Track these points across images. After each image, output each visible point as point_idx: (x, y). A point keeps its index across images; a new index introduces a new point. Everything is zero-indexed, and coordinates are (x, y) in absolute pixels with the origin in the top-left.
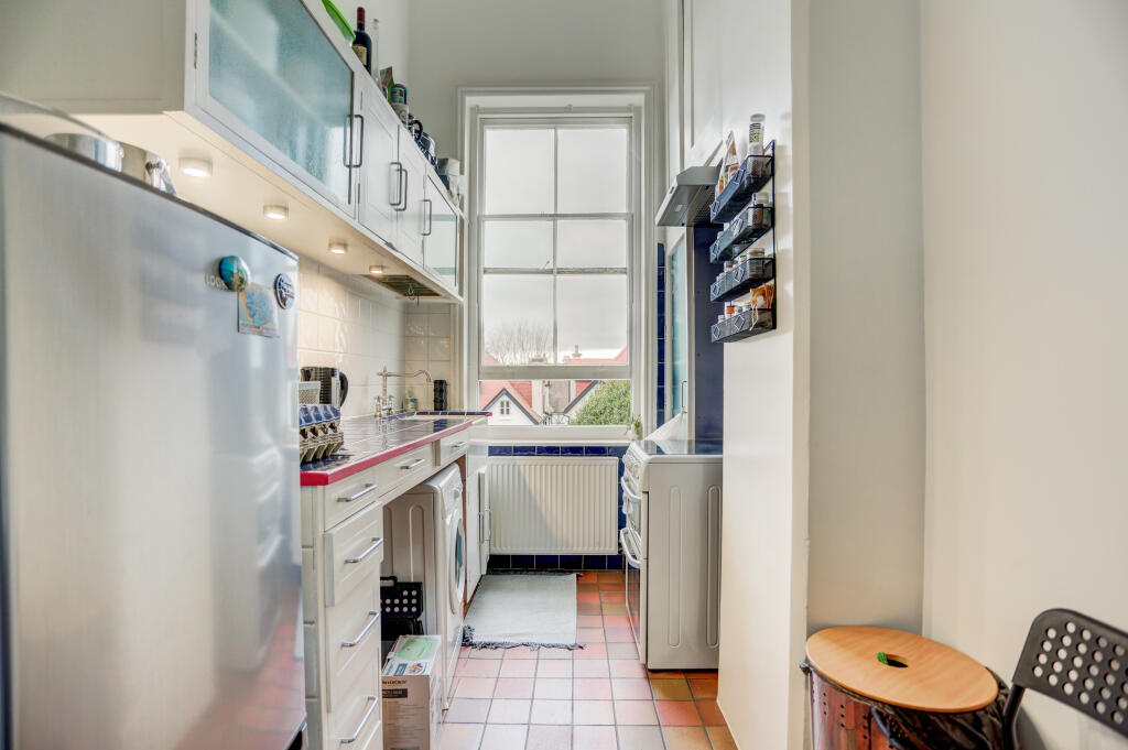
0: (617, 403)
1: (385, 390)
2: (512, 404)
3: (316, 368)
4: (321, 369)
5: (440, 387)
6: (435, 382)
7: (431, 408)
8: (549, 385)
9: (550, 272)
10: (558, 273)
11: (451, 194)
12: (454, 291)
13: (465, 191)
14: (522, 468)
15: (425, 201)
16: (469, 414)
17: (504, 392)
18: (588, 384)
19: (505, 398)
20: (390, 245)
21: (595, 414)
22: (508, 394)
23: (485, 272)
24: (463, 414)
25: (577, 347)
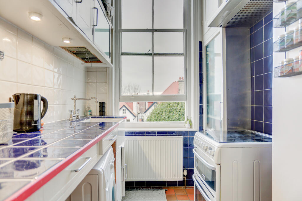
0: (164, 110)
1: (75, 107)
2: (126, 110)
3: (24, 94)
4: (27, 94)
5: (102, 105)
6: (100, 103)
7: (98, 114)
8: (139, 104)
9: (151, 54)
10: (154, 55)
11: (107, 13)
12: (109, 60)
13: (113, 13)
14: (140, 142)
15: (95, 8)
16: (115, 118)
17: (124, 106)
18: (152, 103)
19: (124, 108)
20: (71, 19)
21: (157, 114)
22: (125, 107)
23: (122, 54)
24: (113, 117)
25: (148, 91)
